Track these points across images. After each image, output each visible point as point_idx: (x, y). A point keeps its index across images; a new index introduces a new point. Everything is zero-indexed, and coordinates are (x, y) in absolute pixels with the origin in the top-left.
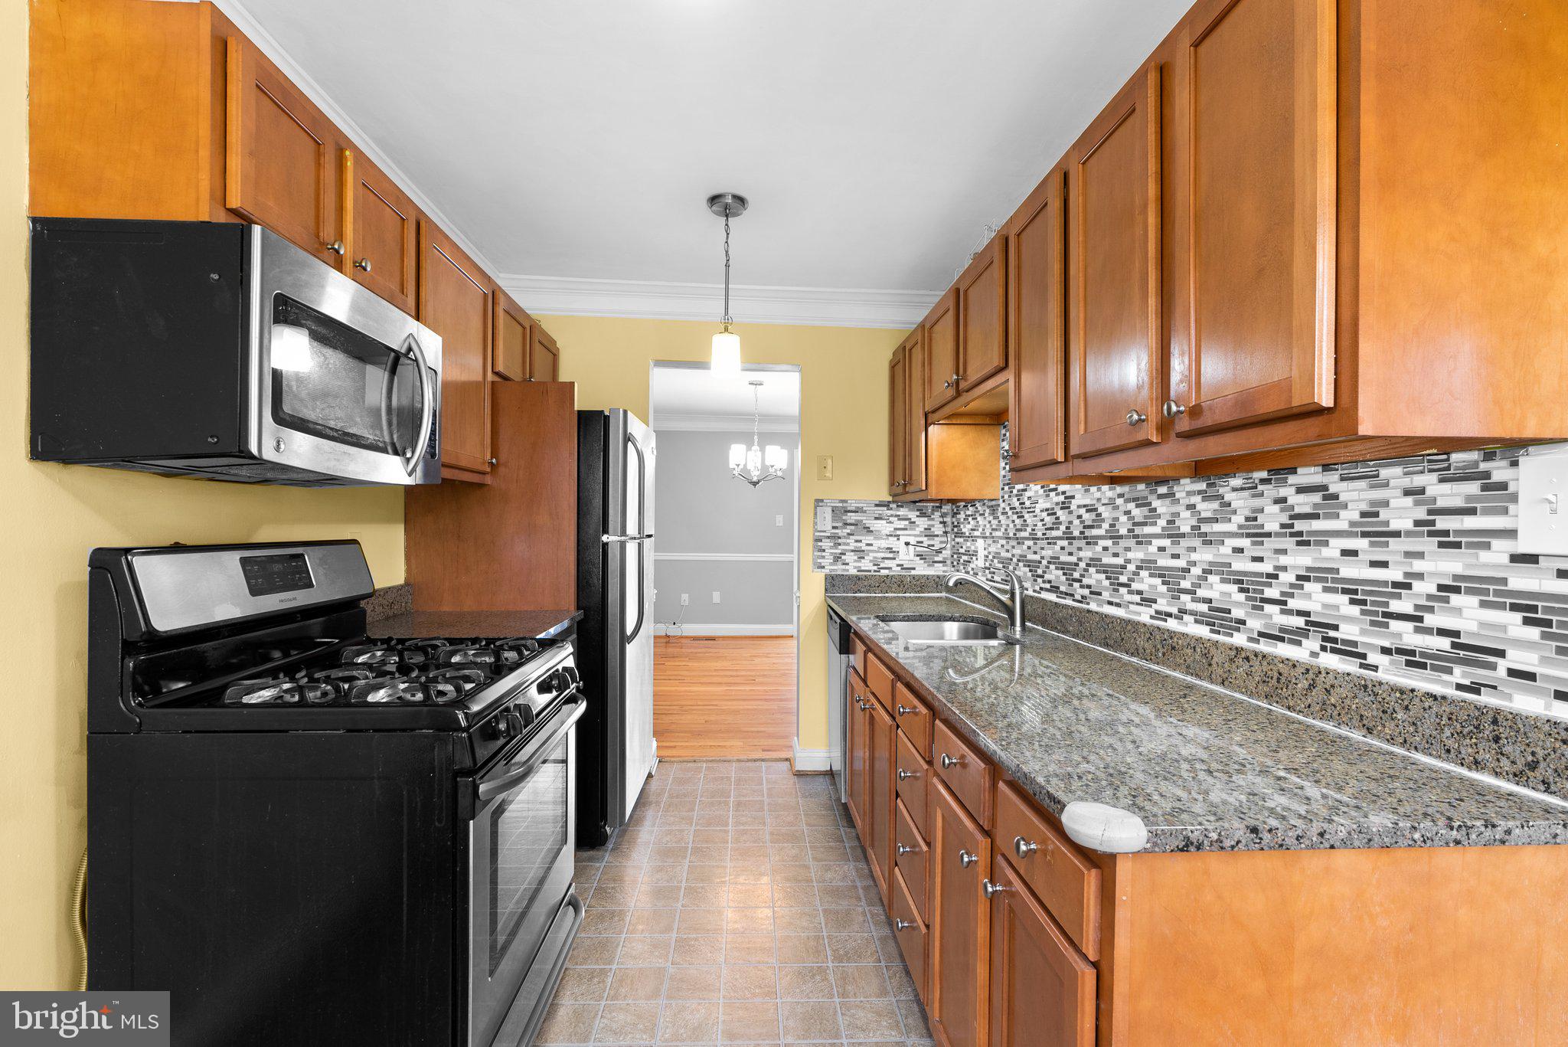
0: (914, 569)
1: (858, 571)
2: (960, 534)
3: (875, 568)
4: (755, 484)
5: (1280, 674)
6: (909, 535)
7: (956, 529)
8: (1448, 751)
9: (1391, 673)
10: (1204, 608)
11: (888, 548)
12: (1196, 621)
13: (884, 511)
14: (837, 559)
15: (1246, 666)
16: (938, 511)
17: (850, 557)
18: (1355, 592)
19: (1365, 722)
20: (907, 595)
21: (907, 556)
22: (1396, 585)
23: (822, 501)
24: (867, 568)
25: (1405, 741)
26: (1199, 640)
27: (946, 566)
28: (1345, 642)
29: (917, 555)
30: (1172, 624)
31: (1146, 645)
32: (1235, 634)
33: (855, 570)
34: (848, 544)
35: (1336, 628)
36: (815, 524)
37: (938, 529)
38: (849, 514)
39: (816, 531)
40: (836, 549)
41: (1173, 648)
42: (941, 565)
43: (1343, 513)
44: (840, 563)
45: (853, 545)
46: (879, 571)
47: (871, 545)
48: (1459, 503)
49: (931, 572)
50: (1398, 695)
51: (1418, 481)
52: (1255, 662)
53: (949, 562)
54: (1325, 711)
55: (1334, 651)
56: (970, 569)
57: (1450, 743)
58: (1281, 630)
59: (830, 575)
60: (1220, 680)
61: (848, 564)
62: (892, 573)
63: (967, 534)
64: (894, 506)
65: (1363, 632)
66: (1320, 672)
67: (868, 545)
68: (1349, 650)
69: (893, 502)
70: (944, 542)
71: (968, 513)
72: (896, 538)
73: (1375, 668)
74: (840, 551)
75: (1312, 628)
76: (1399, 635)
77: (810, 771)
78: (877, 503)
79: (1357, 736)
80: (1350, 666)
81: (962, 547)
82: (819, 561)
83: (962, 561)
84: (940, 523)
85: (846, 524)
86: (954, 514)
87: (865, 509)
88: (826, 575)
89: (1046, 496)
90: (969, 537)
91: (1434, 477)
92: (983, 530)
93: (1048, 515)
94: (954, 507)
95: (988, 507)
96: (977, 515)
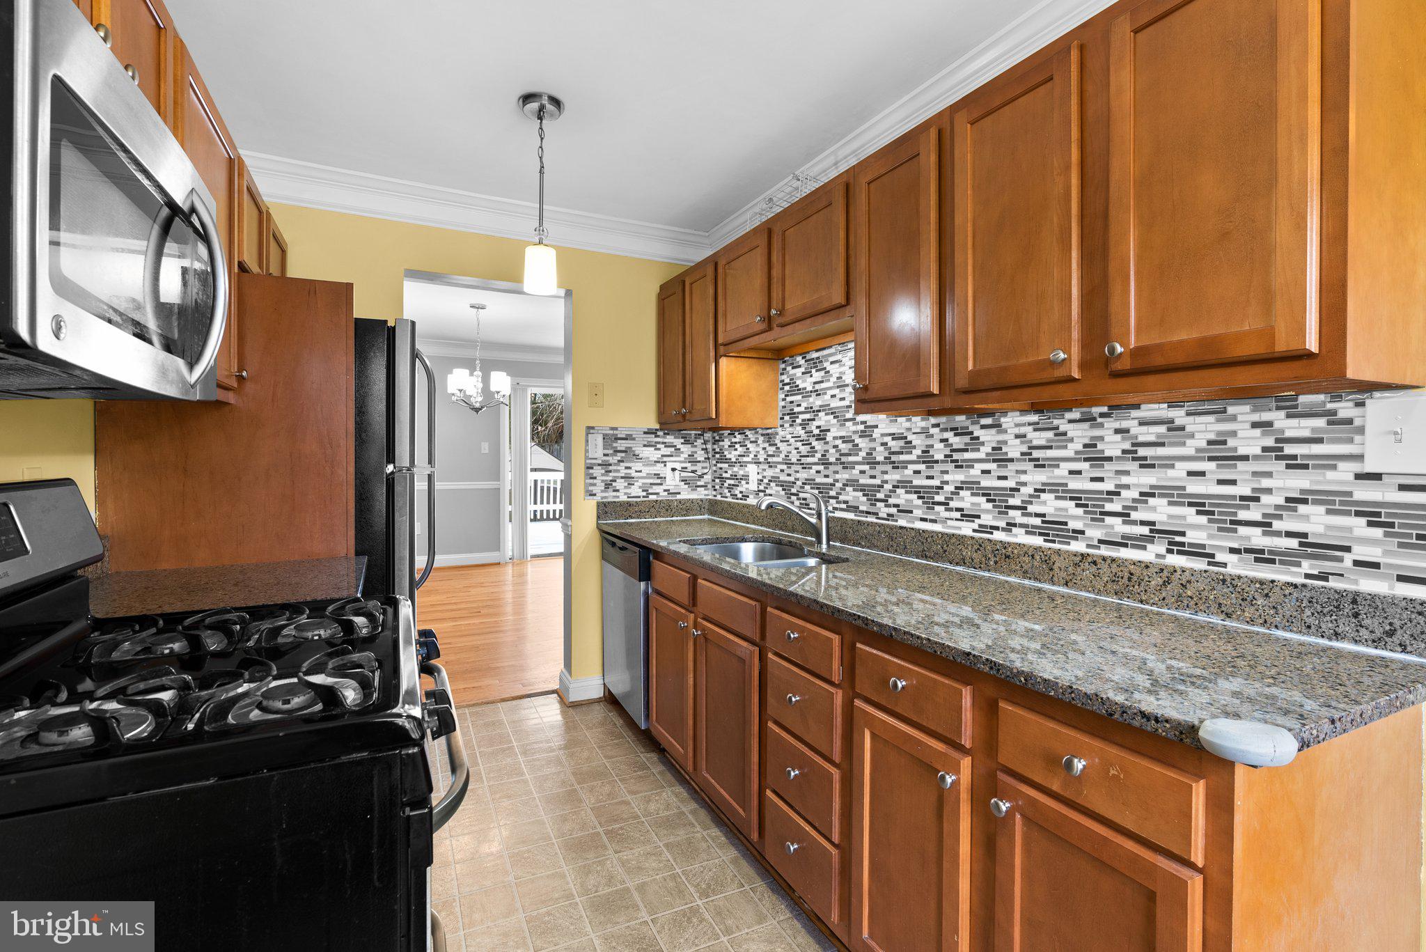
0: (679, 493)
1: (628, 497)
2: (724, 459)
3: (644, 494)
4: (477, 410)
5: (1132, 574)
6: (675, 462)
7: (718, 456)
8: (1309, 627)
9: (1236, 566)
10: (1038, 521)
11: (655, 474)
12: (1027, 533)
13: (652, 438)
14: (608, 486)
15: (1093, 569)
16: (700, 438)
17: (620, 484)
18: (1203, 505)
19: (1223, 609)
20: (674, 518)
21: (673, 481)
22: (1243, 498)
23: (593, 428)
24: (637, 495)
25: (1265, 622)
26: (1038, 549)
27: (708, 489)
28: (1191, 545)
29: (682, 481)
30: (998, 536)
31: (975, 555)
32: (1073, 542)
33: (626, 497)
34: (618, 471)
35: (1183, 534)
36: (587, 451)
37: (700, 456)
38: (619, 441)
39: (587, 458)
40: (608, 476)
41: (1007, 557)
42: (703, 489)
43: (1190, 442)
44: (611, 490)
45: (623, 472)
46: (648, 497)
47: (640, 471)
48: (1306, 433)
49: (694, 496)
50: (1258, 585)
51: (1266, 416)
52: (1104, 567)
53: (710, 486)
54: (1179, 602)
55: (1179, 552)
56: (737, 492)
57: (1311, 621)
58: (1123, 537)
59: (603, 503)
60: (1063, 582)
61: (618, 491)
62: (660, 499)
63: (734, 460)
64: (660, 433)
65: (1210, 537)
66: (1175, 571)
67: (636, 471)
68: (1197, 551)
69: (661, 430)
70: (706, 468)
71: (734, 440)
72: (663, 465)
73: (1225, 565)
74: (611, 478)
75: (1157, 535)
76: (1248, 538)
78: (646, 430)
79: (1216, 620)
80: (1200, 564)
81: (726, 472)
82: (591, 488)
83: (726, 485)
84: (703, 449)
85: (617, 451)
86: (715, 442)
87: (634, 436)
88: (598, 503)
89: (841, 425)
90: (736, 463)
91: (1282, 414)
92: (756, 456)
93: (843, 442)
94: (715, 434)
95: (762, 435)
96: (747, 443)
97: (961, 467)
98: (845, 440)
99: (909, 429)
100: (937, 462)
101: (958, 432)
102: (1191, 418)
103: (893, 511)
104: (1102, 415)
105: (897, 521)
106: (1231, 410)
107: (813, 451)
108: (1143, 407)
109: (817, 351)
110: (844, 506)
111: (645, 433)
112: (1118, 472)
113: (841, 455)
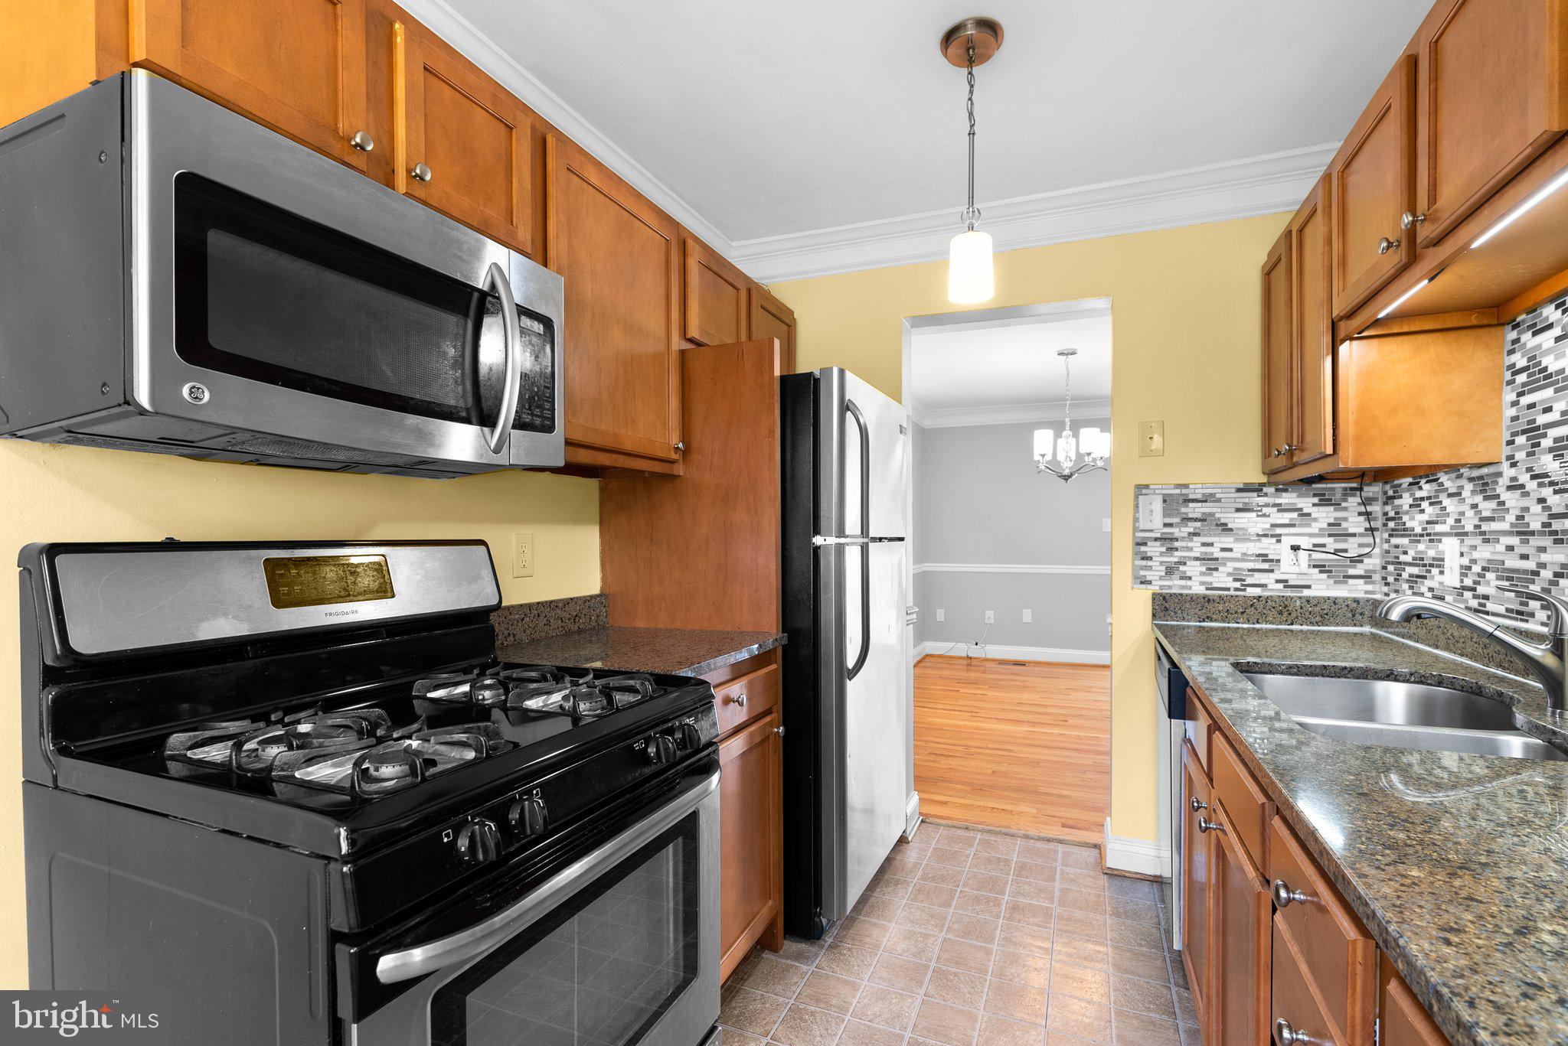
0: (1309, 587)
1: (1207, 589)
2: (1403, 531)
3: (1238, 585)
4: (1066, 478)
6: (1300, 534)
7: (1391, 524)
11: (1259, 555)
13: (1255, 499)
14: (1170, 571)
16: (1354, 495)
17: (1194, 569)
20: (1294, 627)
21: (1294, 567)
23: (1147, 487)
24: (1223, 585)
27: (1373, 583)
29: (1315, 566)
33: (1203, 588)
34: (1190, 549)
36: (1136, 520)
37: (1355, 523)
38: (1191, 505)
39: (1136, 529)
40: (1171, 555)
42: (1362, 581)
44: (1176, 576)
45: (1198, 550)
46: (1244, 590)
47: (1230, 550)
49: (1341, 592)
53: (1377, 577)
56: (1424, 589)
59: (1161, 595)
61: (1190, 578)
62: (1266, 594)
63: (1418, 530)
64: (1271, 490)
67: (1223, 550)
69: (1270, 484)
70: (1368, 545)
71: (1419, 494)
72: (1274, 540)
74: (1176, 560)
77: (1129, 872)
78: (1241, 486)
81: (1405, 553)
82: (1142, 573)
83: (1405, 575)
84: (1360, 514)
85: (1186, 520)
86: (1388, 500)
87: (1218, 496)
88: (1154, 594)
90: (1422, 535)
92: (1458, 521)
94: (1388, 487)
95: (1471, 480)
96: (1443, 497)
111: (1239, 490)
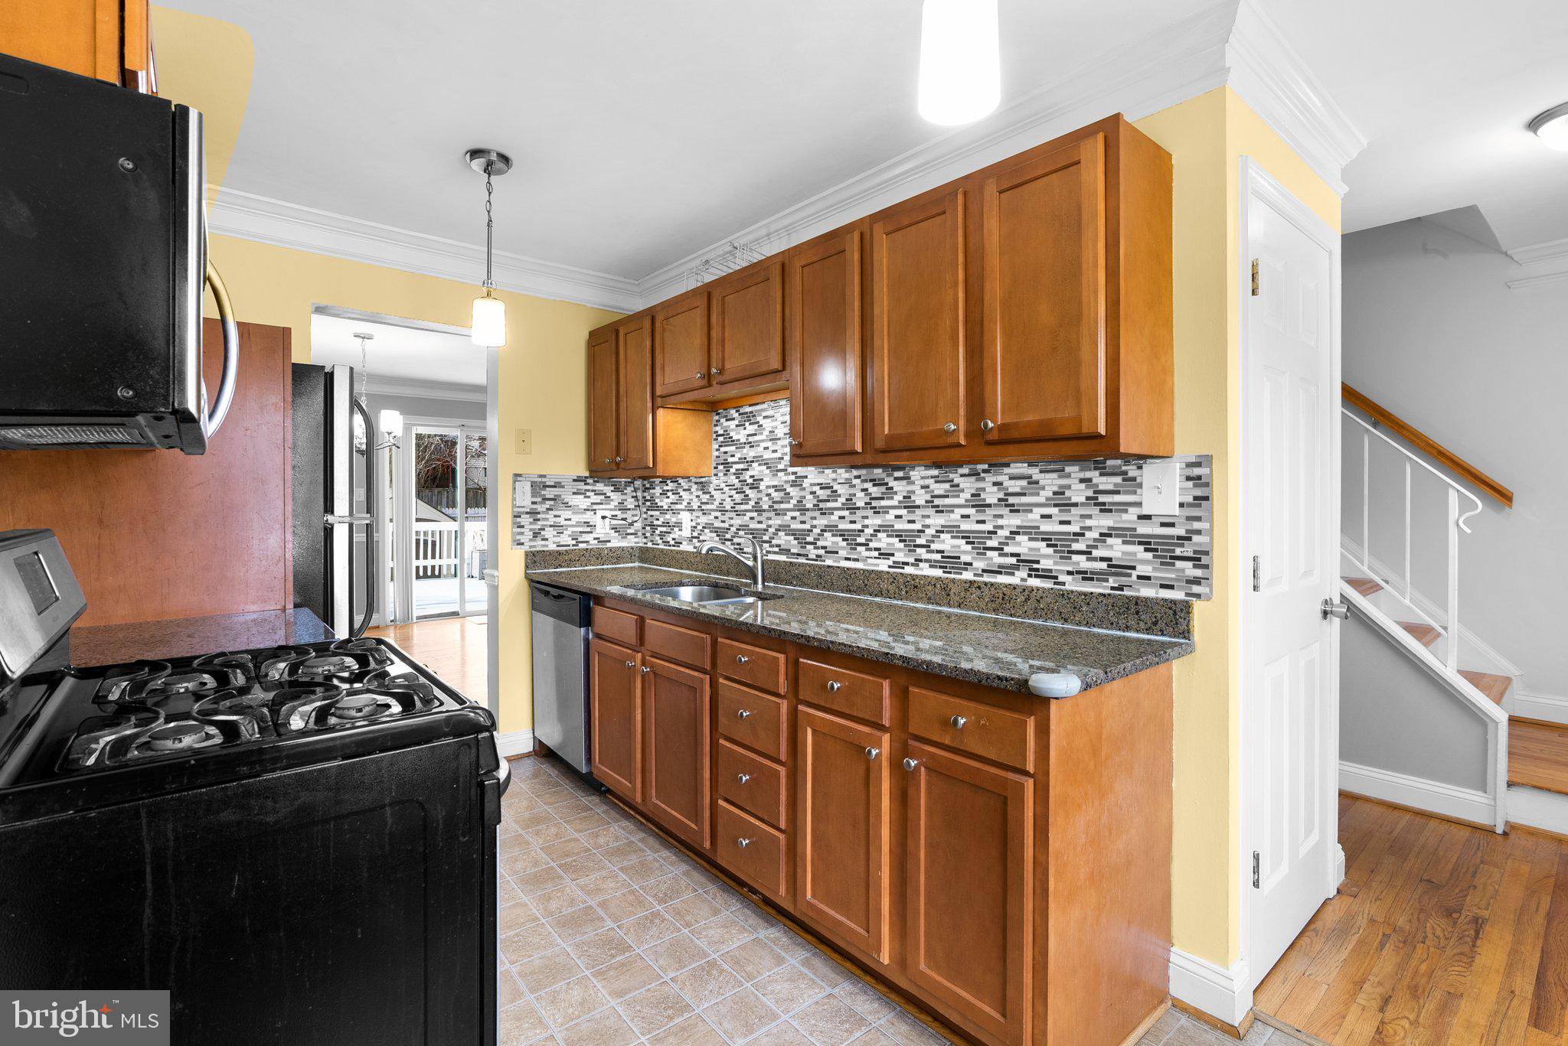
0: (609, 541)
1: (557, 546)
2: (655, 507)
3: (574, 542)
5: (1004, 595)
6: (605, 509)
7: (648, 504)
8: (1112, 624)
9: (1072, 584)
10: (938, 557)
11: (585, 523)
12: (931, 566)
13: (582, 486)
14: (536, 534)
15: (978, 592)
16: (630, 486)
17: (549, 533)
18: (1050, 540)
19: (1063, 616)
20: (605, 567)
21: (603, 529)
22: (1075, 534)
23: (520, 475)
24: (566, 544)
25: (1088, 623)
26: (939, 579)
27: (638, 537)
28: (1044, 570)
29: (613, 529)
30: (908, 570)
31: (890, 587)
32: (964, 572)
33: (555, 545)
34: (547, 519)
35: (1038, 562)
36: (514, 499)
37: (630, 503)
38: (548, 489)
39: (514, 506)
40: (535, 524)
41: (916, 587)
42: (633, 536)
43: (1042, 493)
44: (539, 538)
45: (552, 520)
46: (578, 545)
47: (570, 520)
48: (1111, 487)
49: (624, 544)
50: (1083, 597)
51: (1088, 475)
52: (986, 590)
53: (640, 534)
54: (1036, 614)
55: (1037, 576)
56: (669, 539)
57: (1114, 619)
58: (999, 567)
59: (531, 552)
60: (957, 604)
61: (547, 539)
62: (590, 547)
63: (666, 507)
64: (590, 481)
65: (1056, 563)
66: (1033, 590)
67: (566, 520)
68: (1047, 575)
69: (591, 477)
70: (636, 515)
71: (666, 488)
72: (592, 513)
73: (1064, 584)
74: (539, 527)
75: (1021, 564)
76: (1078, 563)
78: (576, 478)
79: (1058, 625)
80: (1048, 584)
81: (658, 519)
82: (518, 537)
83: (657, 532)
84: (633, 497)
85: (545, 499)
86: (646, 489)
87: (563, 484)
88: (526, 552)
89: (773, 475)
90: (668, 510)
91: (1097, 473)
92: (688, 503)
93: (776, 491)
94: (646, 482)
95: (696, 483)
96: (680, 490)
97: (879, 513)
98: (777, 488)
99: (835, 480)
100: (858, 508)
101: (877, 483)
102: (1043, 475)
103: (822, 552)
104: (984, 471)
105: (824, 561)
106: (1068, 469)
107: (746, 499)
108: (1012, 465)
109: (750, 405)
110: (777, 549)
111: (574, 480)
112: (996, 516)
113: (774, 502)
